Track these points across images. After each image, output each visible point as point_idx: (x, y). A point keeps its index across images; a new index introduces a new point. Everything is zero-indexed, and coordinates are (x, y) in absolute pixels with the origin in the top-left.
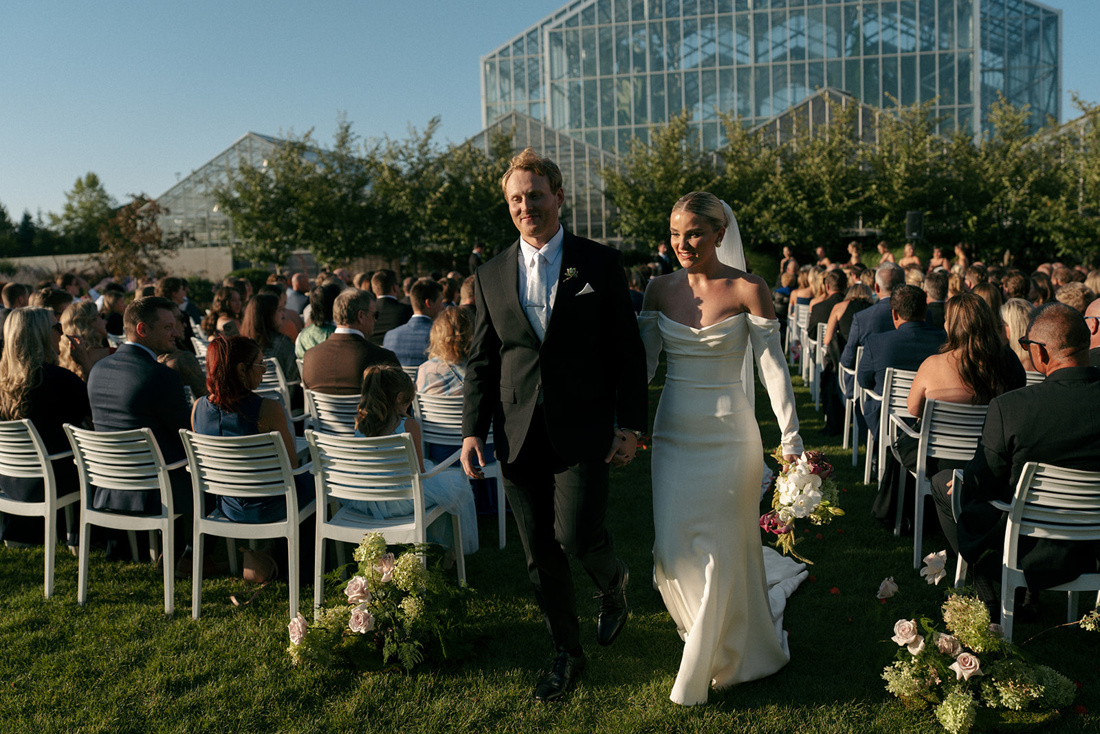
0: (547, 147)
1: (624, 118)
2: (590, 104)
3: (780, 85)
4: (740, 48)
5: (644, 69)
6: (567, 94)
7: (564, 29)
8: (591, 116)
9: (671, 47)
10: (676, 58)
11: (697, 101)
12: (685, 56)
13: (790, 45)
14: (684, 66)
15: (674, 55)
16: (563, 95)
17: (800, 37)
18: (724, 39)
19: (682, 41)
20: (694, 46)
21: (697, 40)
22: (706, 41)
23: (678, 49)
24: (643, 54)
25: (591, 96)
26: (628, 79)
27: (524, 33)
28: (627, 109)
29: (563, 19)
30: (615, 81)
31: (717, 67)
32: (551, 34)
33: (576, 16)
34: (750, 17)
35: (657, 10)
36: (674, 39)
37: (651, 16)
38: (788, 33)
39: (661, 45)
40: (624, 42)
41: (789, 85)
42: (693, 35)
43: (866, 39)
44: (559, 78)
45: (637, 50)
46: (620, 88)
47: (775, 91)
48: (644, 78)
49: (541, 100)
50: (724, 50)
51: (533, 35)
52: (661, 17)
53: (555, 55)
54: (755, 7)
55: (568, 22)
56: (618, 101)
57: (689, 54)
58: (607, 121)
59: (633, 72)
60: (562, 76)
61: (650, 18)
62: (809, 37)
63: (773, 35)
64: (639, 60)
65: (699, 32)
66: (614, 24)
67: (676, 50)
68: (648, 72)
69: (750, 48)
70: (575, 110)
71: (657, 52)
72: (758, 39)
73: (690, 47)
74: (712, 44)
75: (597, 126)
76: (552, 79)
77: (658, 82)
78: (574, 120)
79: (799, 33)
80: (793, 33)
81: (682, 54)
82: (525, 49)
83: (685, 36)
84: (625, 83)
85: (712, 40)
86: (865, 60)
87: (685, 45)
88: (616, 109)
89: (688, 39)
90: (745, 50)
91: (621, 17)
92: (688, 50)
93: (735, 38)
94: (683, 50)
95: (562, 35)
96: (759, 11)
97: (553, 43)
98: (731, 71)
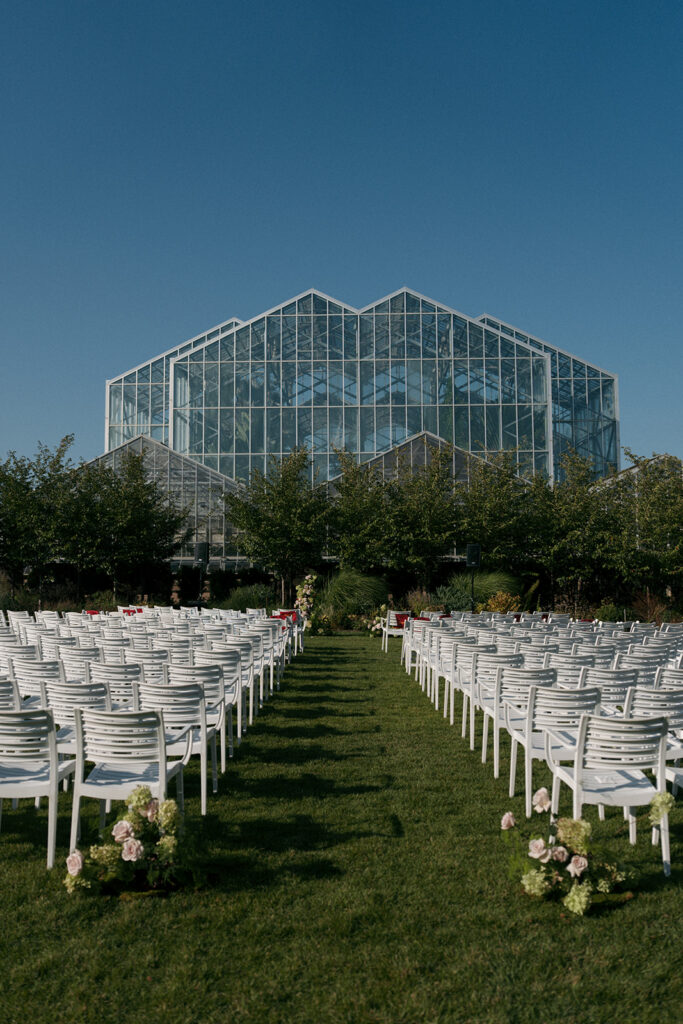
0: (171, 470)
1: (241, 446)
2: (210, 431)
3: (383, 424)
4: (348, 390)
5: (262, 404)
6: (188, 420)
7: (188, 362)
8: (210, 442)
9: (287, 386)
10: (291, 395)
11: (309, 434)
12: (298, 394)
13: (392, 390)
14: (297, 404)
15: (289, 392)
16: (185, 421)
17: (400, 384)
18: (334, 381)
19: (297, 380)
20: (307, 386)
21: (310, 380)
22: (318, 381)
23: (293, 387)
24: (261, 389)
25: (211, 423)
26: (246, 411)
27: (150, 363)
28: (244, 438)
29: (187, 354)
30: (235, 412)
31: (328, 406)
32: (176, 366)
33: (200, 351)
34: (358, 365)
35: (275, 354)
36: (289, 378)
37: (270, 357)
38: (390, 380)
39: (277, 383)
40: (244, 378)
41: (391, 424)
42: (307, 377)
43: (457, 389)
44: (182, 406)
45: (256, 386)
46: (239, 419)
47: (378, 429)
48: (261, 411)
49: (164, 424)
50: (334, 391)
51: (159, 366)
52: (279, 359)
53: (179, 384)
54: (361, 357)
55: (192, 357)
56: (237, 431)
57: (303, 392)
58: (226, 448)
59: (251, 405)
60: (185, 405)
61: (268, 359)
62: (408, 384)
63: (377, 381)
64: (257, 395)
65: (312, 373)
66: (235, 361)
67: (290, 388)
68: (265, 406)
69: (356, 390)
70: (195, 436)
71: (274, 389)
72: (364, 383)
73: (303, 386)
74: (324, 385)
75: (217, 452)
76: (175, 406)
78: (195, 447)
79: (398, 380)
80: (394, 380)
81: (296, 392)
82: (150, 377)
83: (299, 376)
84: (244, 414)
85: (324, 381)
86: (456, 408)
87: (299, 384)
88: (235, 438)
89: (302, 378)
90: (353, 393)
91: (242, 356)
92: (302, 388)
93: (344, 381)
94: (297, 389)
95: (186, 368)
96: (365, 359)
97: (178, 374)
98: (339, 410)
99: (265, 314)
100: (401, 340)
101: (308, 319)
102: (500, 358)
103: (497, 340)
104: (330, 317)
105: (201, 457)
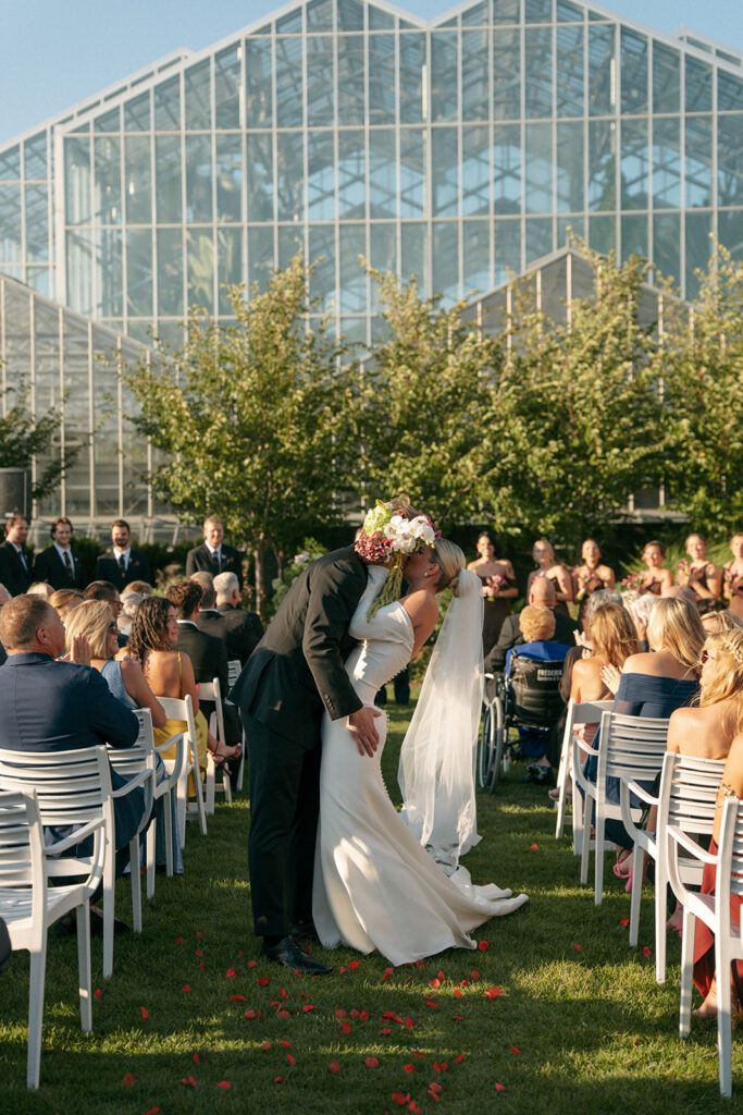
0: (39, 336)
1: (199, 300)
2: (138, 275)
3: (476, 265)
4: (407, 195)
5: (238, 217)
6: (97, 253)
7: (92, 134)
8: (140, 295)
9: (288, 186)
10: (297, 206)
11: (332, 287)
12: (311, 204)
13: (492, 194)
14: (308, 218)
15: (292, 203)
16: (90, 254)
17: (509, 180)
18: (379, 178)
19: (306, 179)
20: (327, 188)
21: (333, 178)
22: (348, 178)
23: (300, 193)
24: (236, 194)
25: (140, 259)
26: (209, 233)
27: (20, 139)
28: (206, 287)
29: (90, 117)
30: (186, 235)
31: (368, 221)
32: (66, 140)
33: (116, 111)
34: (427, 135)
35: (262, 116)
36: (292, 174)
37: (251, 122)
38: (492, 173)
39: (269, 180)
40: (203, 170)
41: (492, 266)
42: (327, 170)
43: (625, 186)
44: (81, 223)
45: (226, 185)
46: (192, 249)
47: (465, 276)
48: (237, 232)
49: (50, 263)
50: (379, 198)
51: (37, 145)
52: (270, 126)
53: (76, 181)
54: (434, 119)
55: (98, 122)
56: (191, 272)
57: (319, 200)
58: (169, 306)
59: (217, 222)
60: (88, 220)
61: (248, 126)
62: (528, 182)
63: (464, 174)
64: (229, 202)
65: (337, 163)
66: (183, 132)
67: (295, 196)
68: (245, 222)
69: (424, 195)
70: (112, 282)
71: (262, 193)
72: (438, 180)
73: (321, 190)
74: (358, 185)
75: (151, 314)
76: (67, 223)
77: (261, 241)
78: (109, 303)
79: (506, 173)
80: (498, 173)
81: (306, 201)
82: (21, 168)
83: (312, 170)
84: (203, 239)
85: (360, 178)
86: (622, 217)
87: (311, 185)
88: (186, 286)
89: (317, 176)
90: (416, 200)
91: (197, 120)
92: (318, 194)
93: (399, 177)
94: (308, 195)
95: (88, 144)
96: (441, 123)
97: (71, 159)
98: (391, 227)
99: (242, 34)
100: (514, 82)
101: (327, 42)
102: (715, 113)
103: (709, 77)
104: (372, 38)
105: (121, 323)
